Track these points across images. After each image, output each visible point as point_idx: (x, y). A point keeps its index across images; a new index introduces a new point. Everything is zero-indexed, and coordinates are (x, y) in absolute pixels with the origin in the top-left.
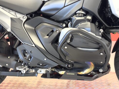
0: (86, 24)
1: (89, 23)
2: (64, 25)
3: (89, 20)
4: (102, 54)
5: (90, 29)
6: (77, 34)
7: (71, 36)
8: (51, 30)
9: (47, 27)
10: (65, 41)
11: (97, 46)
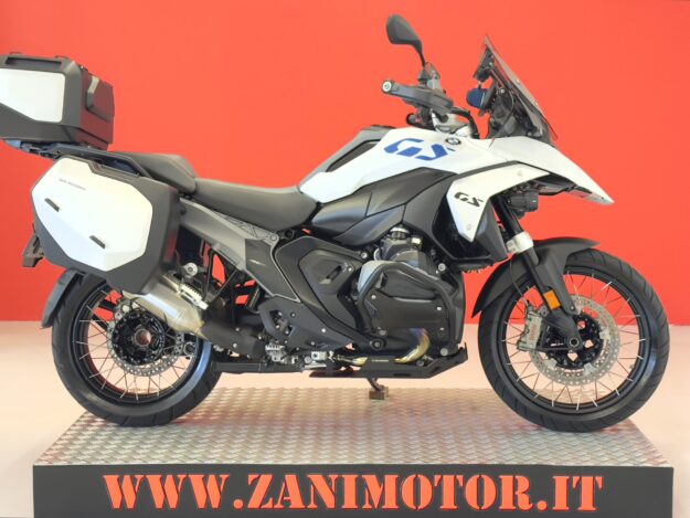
0: (411, 254)
1: (416, 251)
2: (365, 256)
3: (415, 246)
4: (439, 309)
5: (417, 263)
6: (394, 273)
7: (382, 275)
8: (336, 266)
9: (326, 260)
10: (371, 286)
11: (431, 294)
